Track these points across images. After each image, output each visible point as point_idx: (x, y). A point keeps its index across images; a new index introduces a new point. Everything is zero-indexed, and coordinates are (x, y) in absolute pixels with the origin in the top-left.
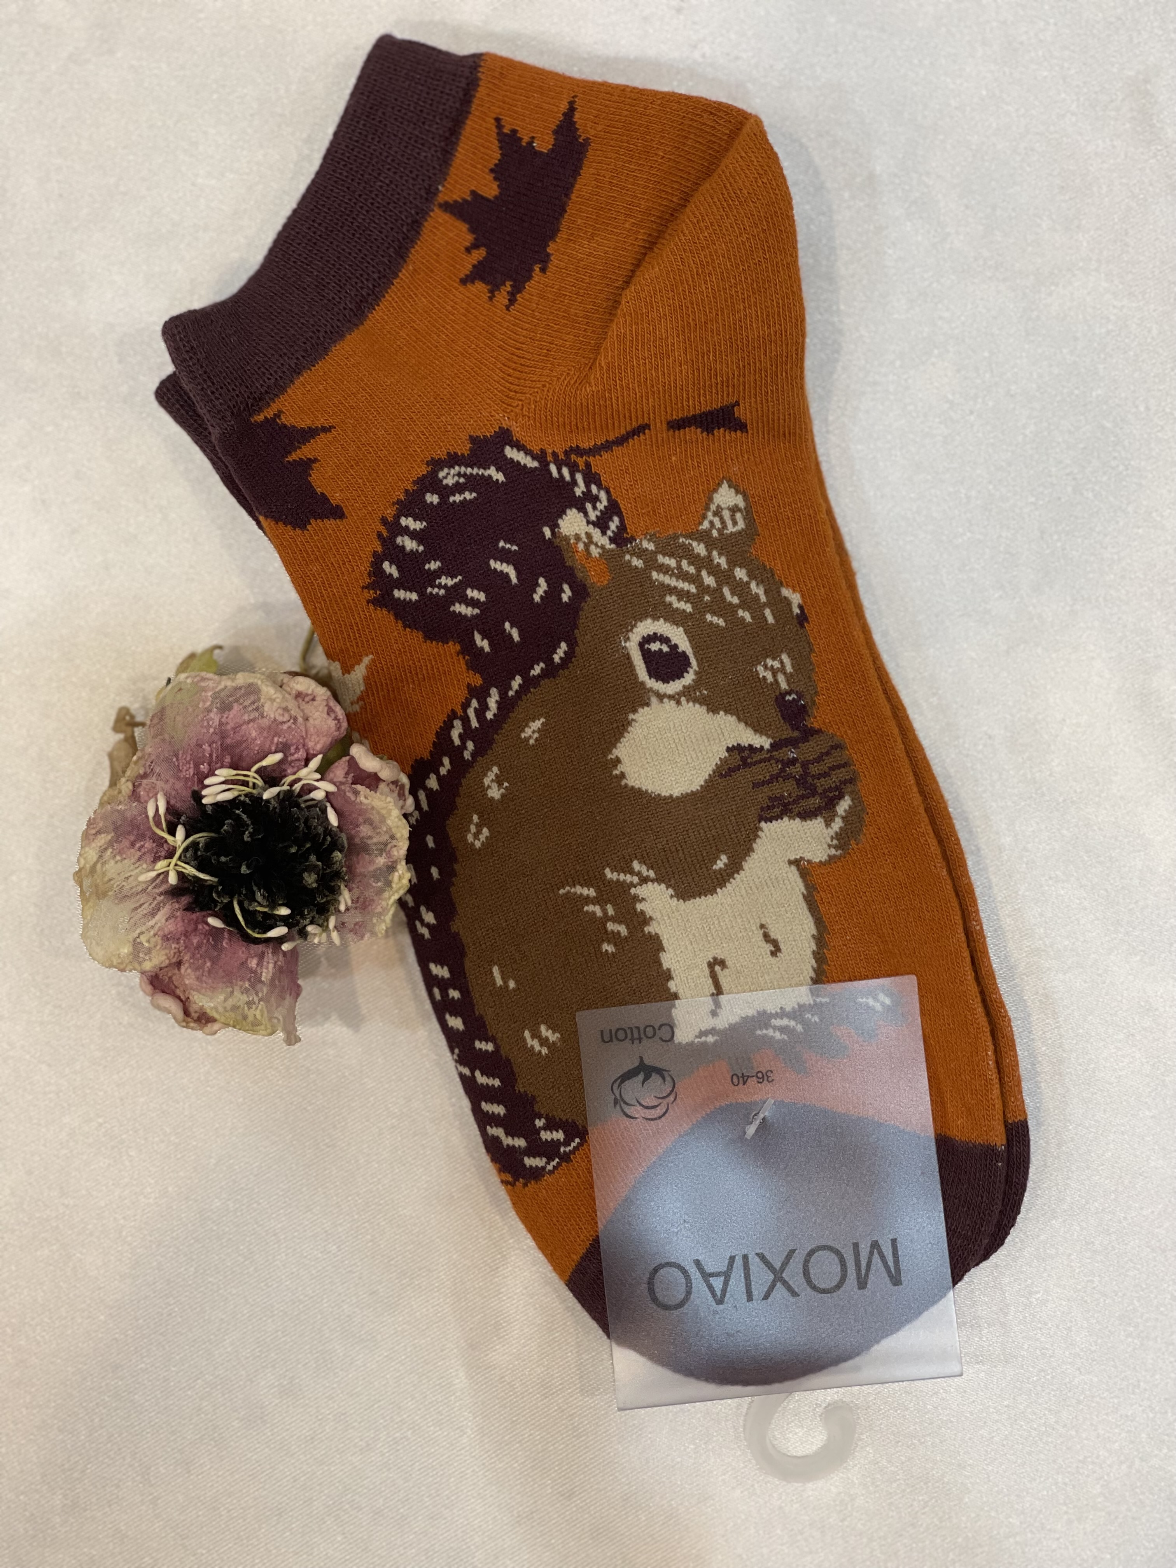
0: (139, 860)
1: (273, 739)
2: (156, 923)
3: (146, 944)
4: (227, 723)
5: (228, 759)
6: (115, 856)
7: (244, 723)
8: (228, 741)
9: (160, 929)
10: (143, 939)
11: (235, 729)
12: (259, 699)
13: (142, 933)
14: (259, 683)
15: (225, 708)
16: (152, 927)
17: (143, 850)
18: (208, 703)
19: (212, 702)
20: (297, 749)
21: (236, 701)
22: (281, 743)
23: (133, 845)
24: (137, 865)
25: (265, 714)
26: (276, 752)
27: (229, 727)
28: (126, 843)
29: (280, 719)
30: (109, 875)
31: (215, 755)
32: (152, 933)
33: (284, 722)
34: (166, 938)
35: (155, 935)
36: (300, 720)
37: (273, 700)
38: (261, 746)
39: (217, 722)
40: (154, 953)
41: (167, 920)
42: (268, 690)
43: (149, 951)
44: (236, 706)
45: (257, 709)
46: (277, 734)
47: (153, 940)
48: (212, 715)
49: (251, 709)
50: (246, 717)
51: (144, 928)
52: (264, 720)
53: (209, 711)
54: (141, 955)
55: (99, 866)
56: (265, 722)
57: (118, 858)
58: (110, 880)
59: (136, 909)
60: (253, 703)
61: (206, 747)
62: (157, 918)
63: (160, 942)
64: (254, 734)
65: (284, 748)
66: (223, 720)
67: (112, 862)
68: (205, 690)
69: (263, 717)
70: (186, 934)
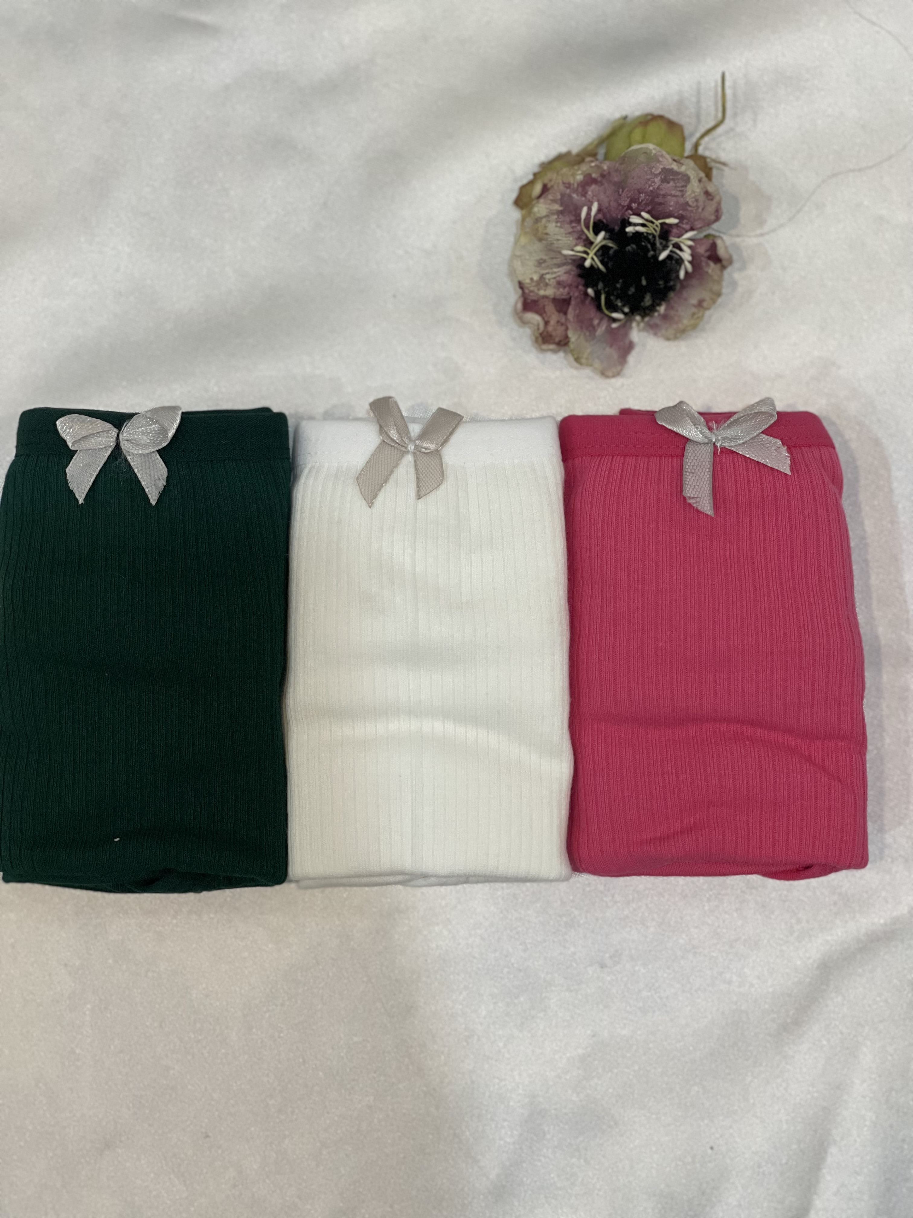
0: (570, 233)
1: (679, 211)
2: (558, 272)
3: (547, 281)
4: (662, 190)
5: (649, 208)
6: (557, 222)
7: (671, 195)
8: (657, 200)
9: (559, 276)
10: (548, 276)
11: (664, 196)
12: (686, 186)
13: (548, 273)
14: (692, 177)
15: (665, 180)
16: (555, 273)
17: (575, 229)
18: (658, 172)
19: (660, 173)
20: (687, 223)
21: (673, 180)
22: (682, 215)
23: (571, 222)
24: (567, 235)
25: (684, 196)
26: (676, 217)
27: (662, 193)
28: (568, 219)
29: (690, 203)
30: (548, 231)
31: (644, 202)
32: (554, 276)
33: (690, 206)
34: (559, 283)
35: (555, 278)
36: (700, 210)
37: (693, 192)
38: (670, 211)
39: (656, 186)
40: (549, 287)
41: (565, 273)
42: (694, 183)
43: (547, 285)
44: (672, 183)
45: (682, 191)
46: (685, 209)
47: (552, 280)
48: (656, 180)
49: (678, 189)
50: (673, 192)
51: (550, 271)
52: (682, 199)
53: (656, 175)
54: (542, 285)
55: (544, 221)
56: (682, 200)
57: (559, 224)
58: (547, 234)
59: (552, 258)
60: (682, 187)
61: (642, 196)
62: (560, 269)
63: (555, 284)
64: (672, 203)
65: (681, 218)
66: (661, 187)
67: (554, 224)
68: (659, 161)
69: (682, 196)
70: (570, 286)
